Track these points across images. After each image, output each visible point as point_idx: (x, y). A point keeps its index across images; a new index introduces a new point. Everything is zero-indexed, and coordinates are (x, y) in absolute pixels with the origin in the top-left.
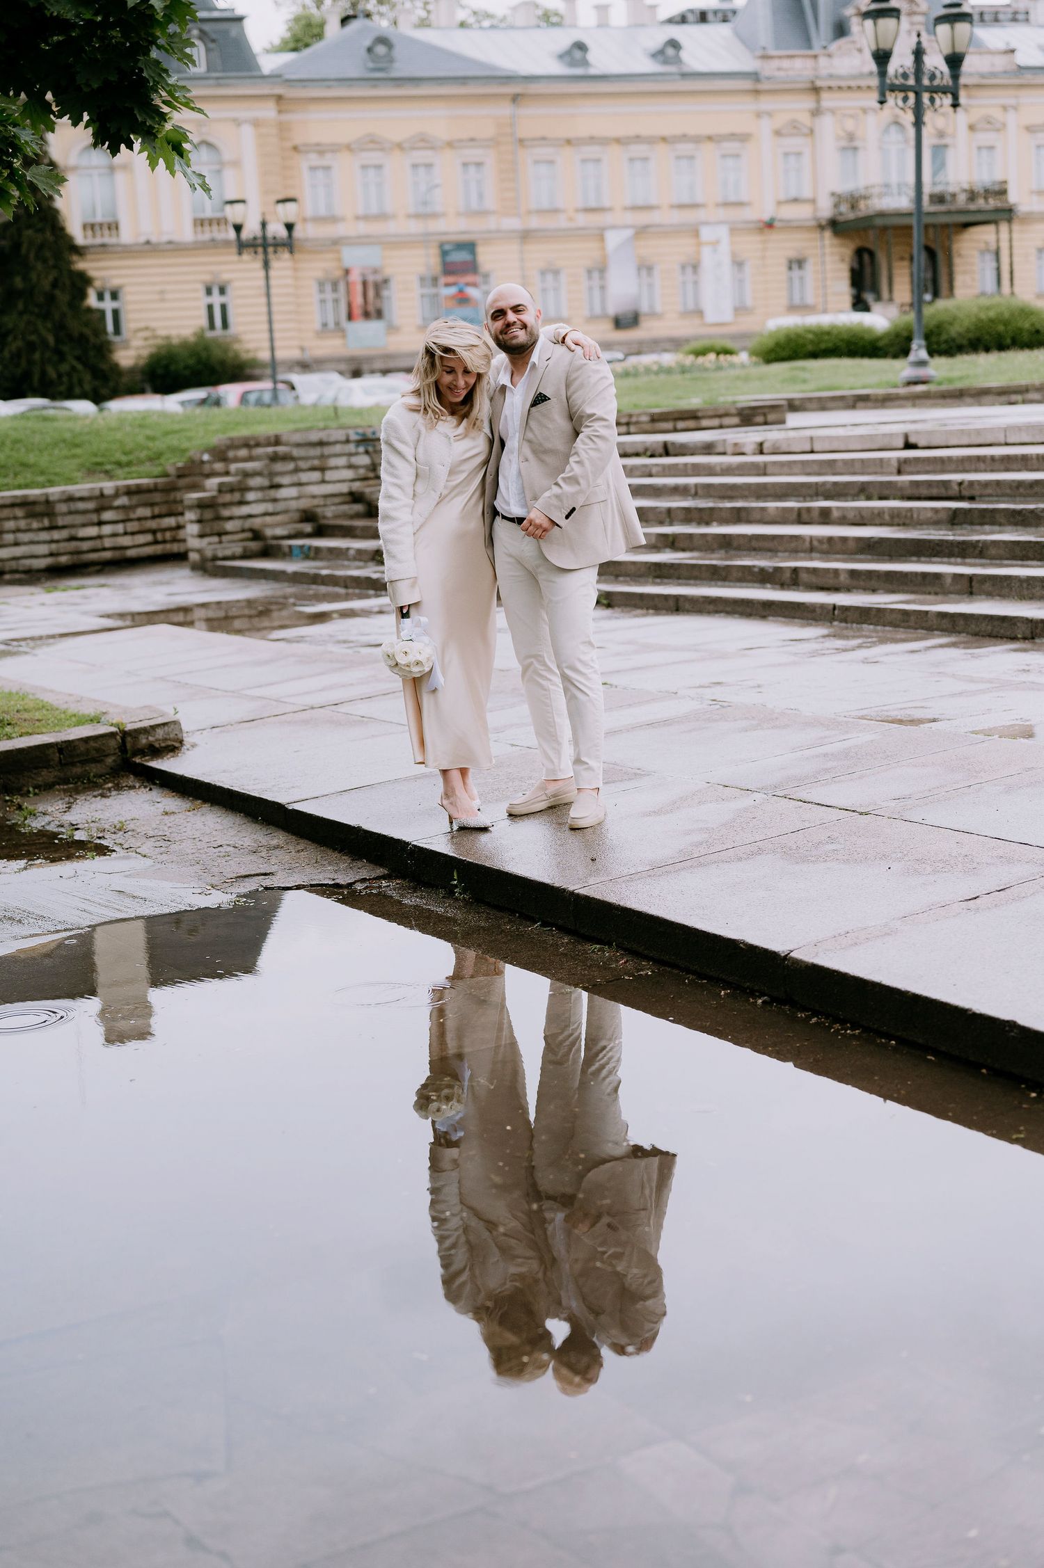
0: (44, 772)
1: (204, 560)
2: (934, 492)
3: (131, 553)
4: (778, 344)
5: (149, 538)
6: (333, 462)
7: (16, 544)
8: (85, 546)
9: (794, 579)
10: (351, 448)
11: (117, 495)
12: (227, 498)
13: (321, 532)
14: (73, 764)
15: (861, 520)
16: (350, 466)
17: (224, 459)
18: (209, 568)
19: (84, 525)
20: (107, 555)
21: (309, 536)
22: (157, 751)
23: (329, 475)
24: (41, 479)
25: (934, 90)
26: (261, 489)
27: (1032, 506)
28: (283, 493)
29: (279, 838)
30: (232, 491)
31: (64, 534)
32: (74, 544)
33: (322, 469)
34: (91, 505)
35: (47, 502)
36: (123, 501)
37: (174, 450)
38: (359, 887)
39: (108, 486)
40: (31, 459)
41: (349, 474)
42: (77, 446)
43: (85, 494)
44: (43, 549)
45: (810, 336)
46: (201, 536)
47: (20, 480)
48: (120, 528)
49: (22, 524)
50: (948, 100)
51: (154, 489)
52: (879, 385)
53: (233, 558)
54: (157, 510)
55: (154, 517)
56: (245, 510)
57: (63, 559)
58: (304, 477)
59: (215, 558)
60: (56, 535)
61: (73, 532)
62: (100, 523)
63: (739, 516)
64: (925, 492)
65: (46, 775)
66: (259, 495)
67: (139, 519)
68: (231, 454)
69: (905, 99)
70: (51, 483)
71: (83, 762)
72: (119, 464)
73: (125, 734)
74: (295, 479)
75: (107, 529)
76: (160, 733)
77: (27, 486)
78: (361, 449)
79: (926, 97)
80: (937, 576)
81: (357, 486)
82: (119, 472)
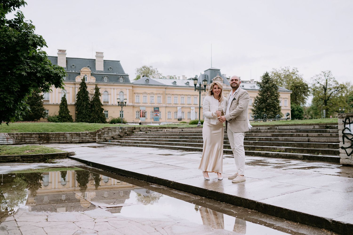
0: (57, 157)
1: (98, 142)
2: (181, 135)
3: (90, 141)
4: (192, 122)
5: (93, 139)
6: (116, 130)
7: (75, 139)
8: (84, 140)
9: (160, 144)
10: (119, 129)
11: (89, 133)
12: (102, 134)
13: (114, 139)
14: (61, 156)
15: (171, 138)
16: (119, 131)
17: (104, 130)
18: (99, 143)
19: (84, 137)
20: (87, 141)
21: (112, 140)
22: (71, 155)
23: (116, 132)
24: (79, 131)
25: (202, 89)
26: (107, 133)
27: (187, 137)
28: (109, 134)
29: (79, 162)
30: (103, 133)
31: (81, 138)
32: (82, 139)
33: (115, 131)
34: (85, 134)
35: (79, 134)
36: (90, 134)
37: (97, 128)
38: (83, 166)
39: (88, 132)
40: (78, 128)
41: (119, 132)
42: (85, 127)
43: (85, 133)
44: (78, 140)
45: (197, 121)
46: (98, 139)
47: (76, 131)
48: (89, 138)
49: (76, 136)
50: (204, 91)
51: (94, 133)
52: (194, 126)
53: (102, 142)
54: (94, 136)
55: (93, 137)
56: (104, 136)
57: (81, 141)
58: (113, 132)
59: (99, 142)
60: (80, 138)
61: (82, 138)
62: (86, 137)
63: (159, 138)
64: (180, 135)
65: (58, 157)
66: (106, 134)
67: (91, 137)
68: (105, 129)
69: (198, 90)
70: (80, 131)
71: (62, 156)
72: (90, 130)
73: (68, 153)
74: (111, 132)
75: (87, 138)
76: (72, 153)
77: (77, 132)
78: (120, 129)
79: (201, 90)
80: (173, 143)
81: (119, 134)
82: (90, 131)
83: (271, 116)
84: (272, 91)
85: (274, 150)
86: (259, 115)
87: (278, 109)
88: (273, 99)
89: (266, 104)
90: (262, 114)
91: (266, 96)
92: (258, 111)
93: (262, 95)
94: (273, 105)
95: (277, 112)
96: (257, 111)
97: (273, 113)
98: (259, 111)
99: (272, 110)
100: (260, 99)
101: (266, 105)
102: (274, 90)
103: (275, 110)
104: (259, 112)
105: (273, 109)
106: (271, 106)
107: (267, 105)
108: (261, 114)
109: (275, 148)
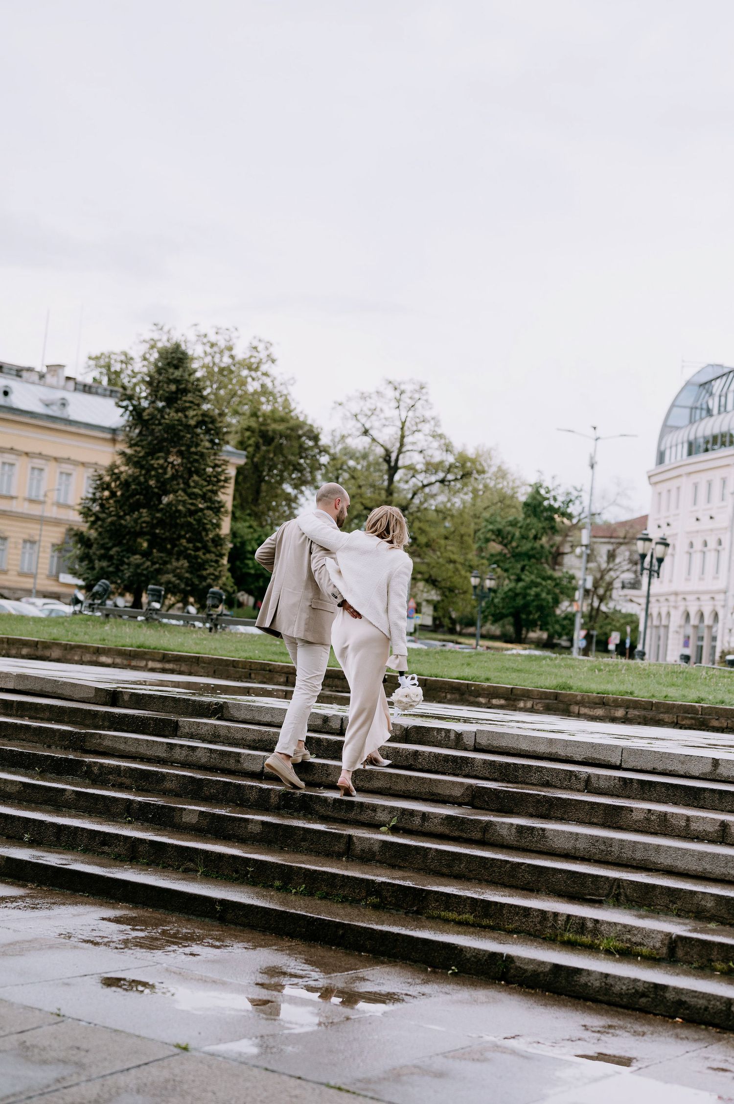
83: (173, 579)
84: (193, 449)
85: (577, 932)
86: (111, 569)
87: (213, 549)
88: (196, 490)
89: (158, 515)
90: (129, 564)
91: (160, 471)
92: (110, 545)
93: (144, 462)
94: (190, 524)
95: (206, 561)
96: (103, 546)
97: (186, 564)
98: (114, 546)
99: (187, 549)
100: (126, 485)
101: (155, 521)
102: (207, 449)
103: (197, 549)
104: (112, 553)
105: (191, 545)
106: (182, 526)
107: (161, 523)
108: (123, 563)
109: (590, 925)
